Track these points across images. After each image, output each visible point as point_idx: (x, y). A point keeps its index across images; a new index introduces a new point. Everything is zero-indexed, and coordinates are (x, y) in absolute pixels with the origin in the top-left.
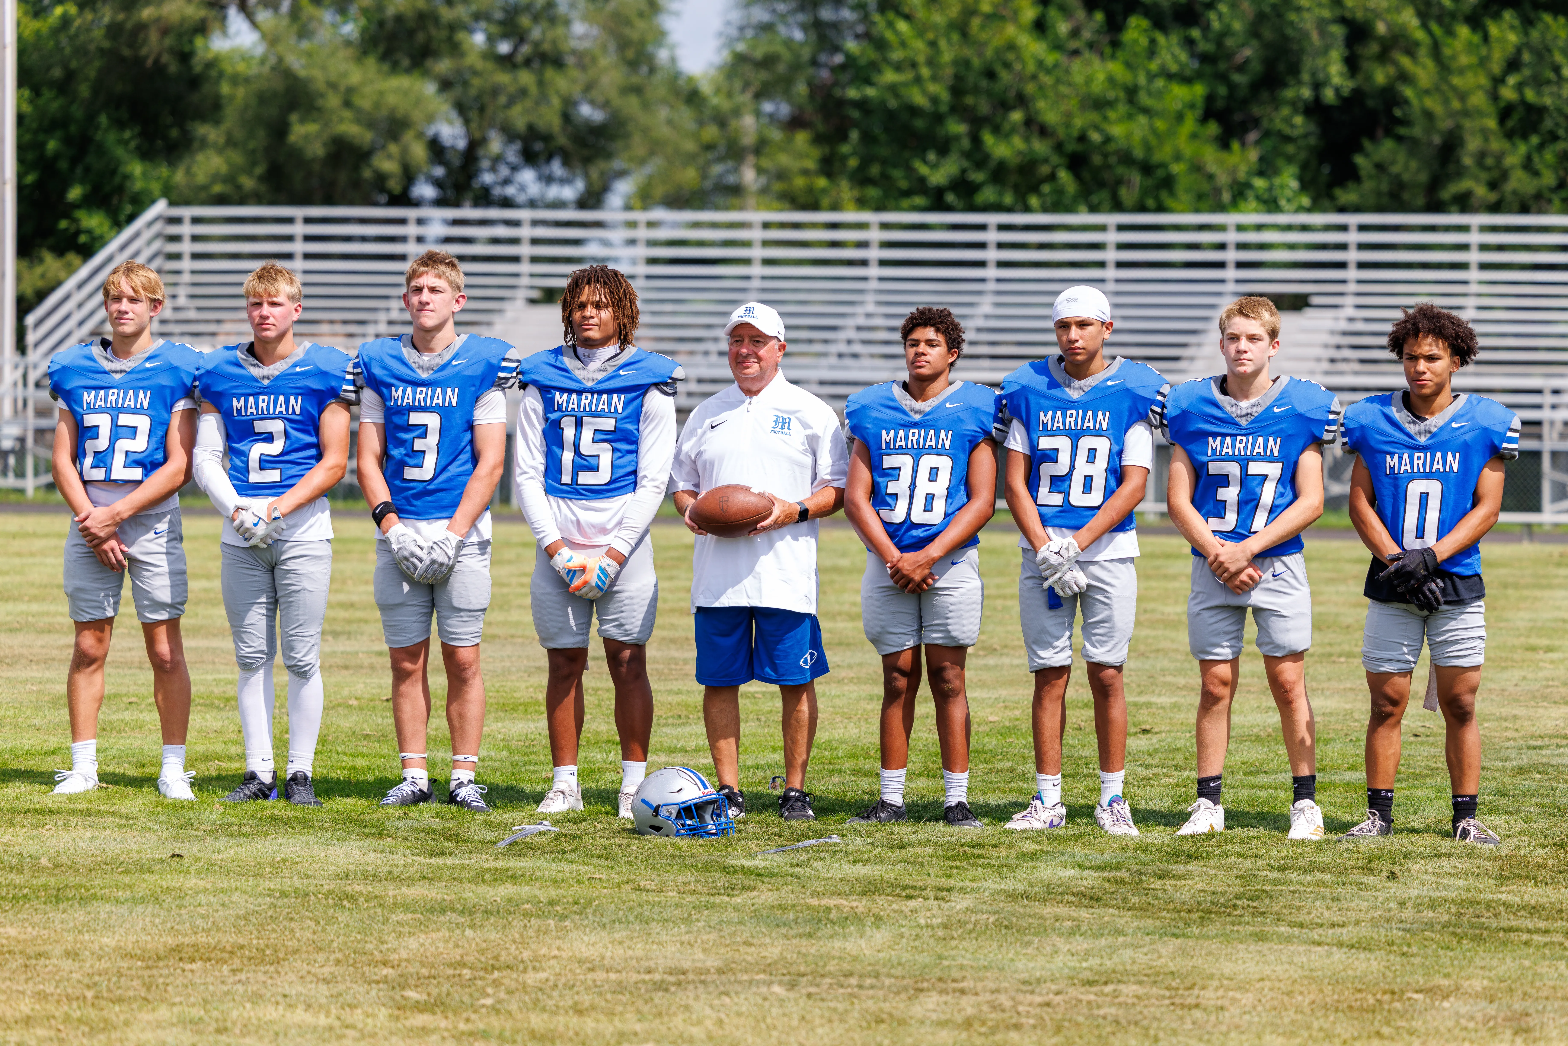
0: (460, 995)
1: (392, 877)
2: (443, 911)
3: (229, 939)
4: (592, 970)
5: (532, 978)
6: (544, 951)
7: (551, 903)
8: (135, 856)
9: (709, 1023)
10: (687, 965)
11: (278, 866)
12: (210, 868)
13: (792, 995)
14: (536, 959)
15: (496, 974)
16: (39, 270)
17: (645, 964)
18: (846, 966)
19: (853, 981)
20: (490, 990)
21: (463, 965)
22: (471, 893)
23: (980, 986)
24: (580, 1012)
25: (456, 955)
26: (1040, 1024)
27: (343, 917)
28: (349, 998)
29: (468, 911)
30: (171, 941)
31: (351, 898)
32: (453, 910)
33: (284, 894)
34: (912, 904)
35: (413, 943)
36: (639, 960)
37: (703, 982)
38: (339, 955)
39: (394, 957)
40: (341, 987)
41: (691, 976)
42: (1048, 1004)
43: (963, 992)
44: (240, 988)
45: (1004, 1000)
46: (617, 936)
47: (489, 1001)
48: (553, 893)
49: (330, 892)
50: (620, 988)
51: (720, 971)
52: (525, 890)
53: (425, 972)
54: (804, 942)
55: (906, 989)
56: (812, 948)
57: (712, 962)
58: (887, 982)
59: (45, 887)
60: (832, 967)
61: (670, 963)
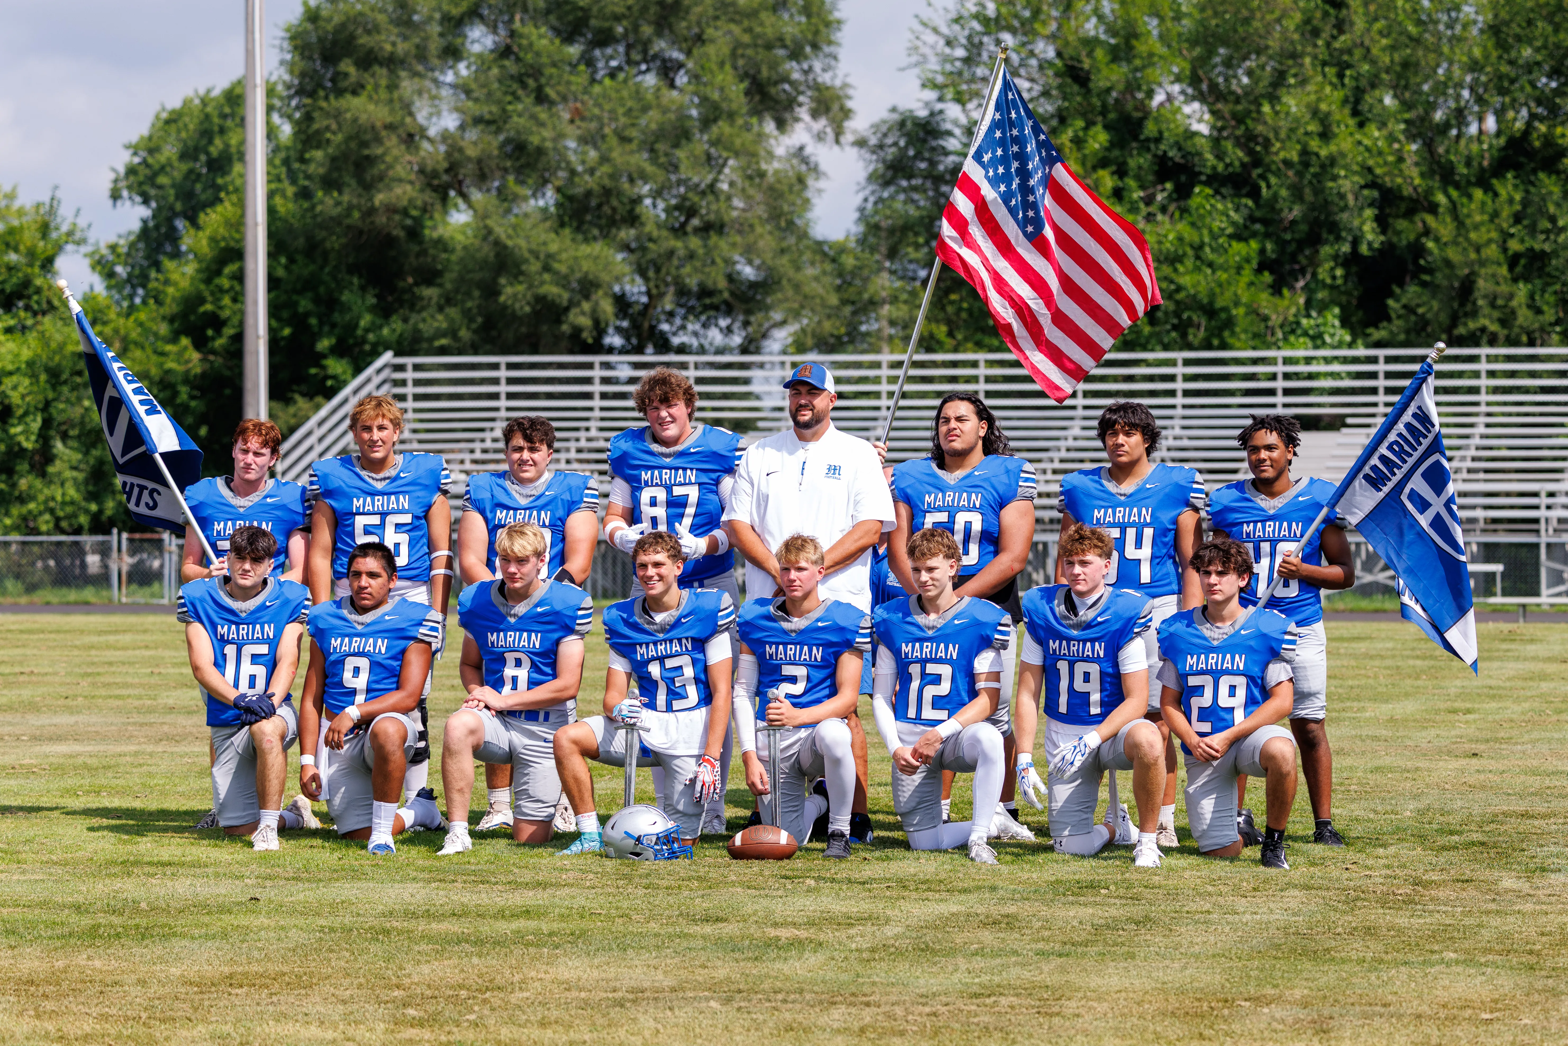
0: (449, 1011)
1: (429, 915)
2: (459, 942)
3: (273, 968)
4: (568, 990)
5: (516, 997)
6: (533, 974)
7: (551, 934)
8: (221, 900)
9: (647, 1034)
10: (647, 984)
11: (334, 907)
12: (279, 909)
13: (724, 1009)
14: (523, 981)
15: (488, 994)
16: (292, 410)
17: (612, 984)
18: (779, 984)
19: (780, 997)
20: (476, 1008)
21: (461, 987)
22: (486, 928)
23: (884, 999)
24: (543, 1024)
25: (459, 978)
26: (922, 1032)
27: (372, 948)
28: (358, 1016)
29: (480, 942)
30: (226, 970)
31: (387, 932)
32: (467, 942)
33: (332, 930)
34: (852, 931)
35: (426, 969)
36: (608, 981)
37: (655, 999)
38: (362, 980)
39: (406, 981)
40: (356, 1007)
41: (647, 994)
42: (935, 1014)
43: (868, 1004)
44: (271, 1008)
45: (899, 1011)
46: (596, 961)
47: (472, 1017)
48: (555, 926)
49: (371, 928)
50: (585, 1004)
51: (673, 990)
52: (532, 924)
53: (429, 993)
54: (749, 965)
55: (821, 1002)
56: (755, 970)
57: (668, 982)
58: (808, 996)
59: (137, 927)
60: (766, 986)
61: (633, 983)
